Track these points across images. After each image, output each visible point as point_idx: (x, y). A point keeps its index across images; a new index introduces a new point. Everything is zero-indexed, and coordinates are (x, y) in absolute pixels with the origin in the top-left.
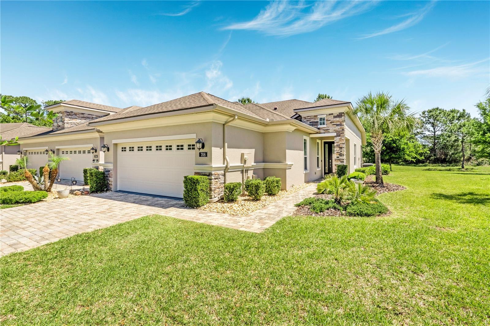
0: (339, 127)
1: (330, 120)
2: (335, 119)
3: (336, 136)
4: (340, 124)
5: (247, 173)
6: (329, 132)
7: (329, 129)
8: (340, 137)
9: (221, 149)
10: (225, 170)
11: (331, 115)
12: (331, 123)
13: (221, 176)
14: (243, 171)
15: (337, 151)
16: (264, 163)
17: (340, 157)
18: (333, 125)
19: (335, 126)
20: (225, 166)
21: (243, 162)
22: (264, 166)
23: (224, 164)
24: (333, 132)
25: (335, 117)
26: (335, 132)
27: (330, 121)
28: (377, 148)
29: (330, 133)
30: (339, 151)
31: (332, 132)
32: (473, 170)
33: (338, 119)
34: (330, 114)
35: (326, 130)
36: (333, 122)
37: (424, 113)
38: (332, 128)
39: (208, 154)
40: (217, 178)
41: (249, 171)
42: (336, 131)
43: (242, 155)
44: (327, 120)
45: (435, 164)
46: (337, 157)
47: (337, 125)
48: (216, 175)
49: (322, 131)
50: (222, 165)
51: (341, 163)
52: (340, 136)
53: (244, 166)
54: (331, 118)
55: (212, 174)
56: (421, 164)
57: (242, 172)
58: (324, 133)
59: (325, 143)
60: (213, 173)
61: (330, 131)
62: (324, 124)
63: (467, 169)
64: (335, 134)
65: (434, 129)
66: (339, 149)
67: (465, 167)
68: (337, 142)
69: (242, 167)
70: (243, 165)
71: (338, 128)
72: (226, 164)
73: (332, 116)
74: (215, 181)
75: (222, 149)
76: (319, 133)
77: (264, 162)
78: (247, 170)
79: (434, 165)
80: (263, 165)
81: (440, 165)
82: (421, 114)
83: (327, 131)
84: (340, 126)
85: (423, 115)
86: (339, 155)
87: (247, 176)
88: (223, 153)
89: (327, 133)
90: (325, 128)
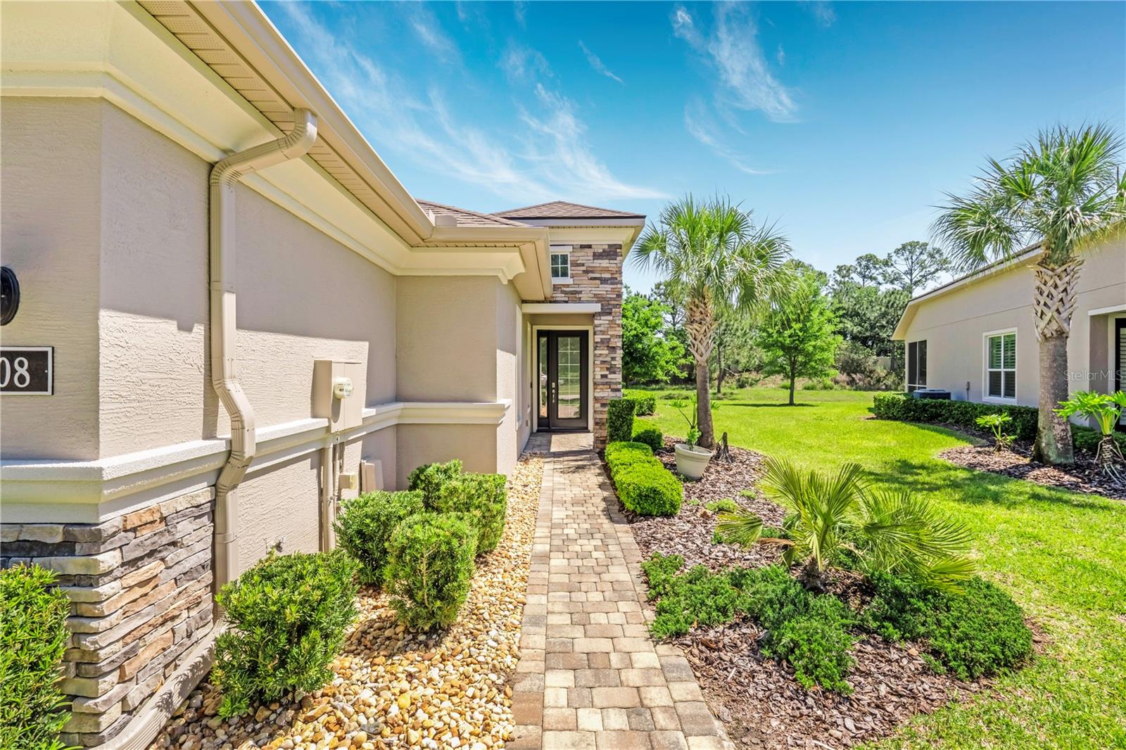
0: (608, 287)
1: (583, 265)
2: (597, 263)
3: (599, 314)
4: (612, 278)
5: (341, 457)
6: (579, 301)
7: (580, 292)
8: (610, 318)
9: (185, 327)
10: (220, 471)
11: (587, 250)
12: (586, 272)
13: (184, 528)
14: (321, 452)
15: (601, 359)
16: (401, 405)
17: (610, 376)
18: (592, 279)
19: (598, 282)
20: (219, 446)
21: (326, 408)
22: (399, 417)
23: (209, 433)
24: (592, 302)
25: (597, 256)
26: (597, 302)
27: (584, 268)
28: (704, 351)
29: (583, 302)
30: (608, 359)
31: (588, 302)
32: (734, 396)
33: (605, 263)
34: (582, 247)
35: (572, 293)
36: (592, 272)
37: (658, 286)
38: (589, 289)
39: (62, 370)
40: (151, 554)
41: (348, 449)
42: (598, 299)
43: (321, 371)
44: (575, 264)
45: (675, 385)
46: (603, 376)
47: (604, 281)
48: (147, 532)
49: (560, 296)
50: (197, 446)
51: (612, 394)
52: (610, 314)
53: (328, 429)
54: (586, 258)
55: (98, 539)
56: (654, 386)
57: (319, 459)
58: (566, 302)
59: (541, 334)
60: (110, 520)
61: (584, 297)
62: (565, 274)
63: (724, 394)
64: (597, 308)
65: (674, 319)
66: (607, 352)
67: (723, 390)
68: (603, 333)
69: (322, 435)
70: (323, 422)
71: (604, 289)
72: (225, 430)
73: (590, 252)
74: (132, 579)
75: (199, 330)
76: (551, 302)
77: (398, 398)
78: (342, 445)
79: (674, 387)
80: (398, 413)
81: (684, 386)
82: (653, 288)
83: (574, 297)
84: (612, 284)
85: (657, 291)
86: (608, 369)
87: (338, 473)
88: (201, 361)
89: (574, 302)
90: (568, 286)
